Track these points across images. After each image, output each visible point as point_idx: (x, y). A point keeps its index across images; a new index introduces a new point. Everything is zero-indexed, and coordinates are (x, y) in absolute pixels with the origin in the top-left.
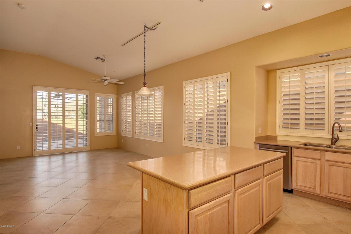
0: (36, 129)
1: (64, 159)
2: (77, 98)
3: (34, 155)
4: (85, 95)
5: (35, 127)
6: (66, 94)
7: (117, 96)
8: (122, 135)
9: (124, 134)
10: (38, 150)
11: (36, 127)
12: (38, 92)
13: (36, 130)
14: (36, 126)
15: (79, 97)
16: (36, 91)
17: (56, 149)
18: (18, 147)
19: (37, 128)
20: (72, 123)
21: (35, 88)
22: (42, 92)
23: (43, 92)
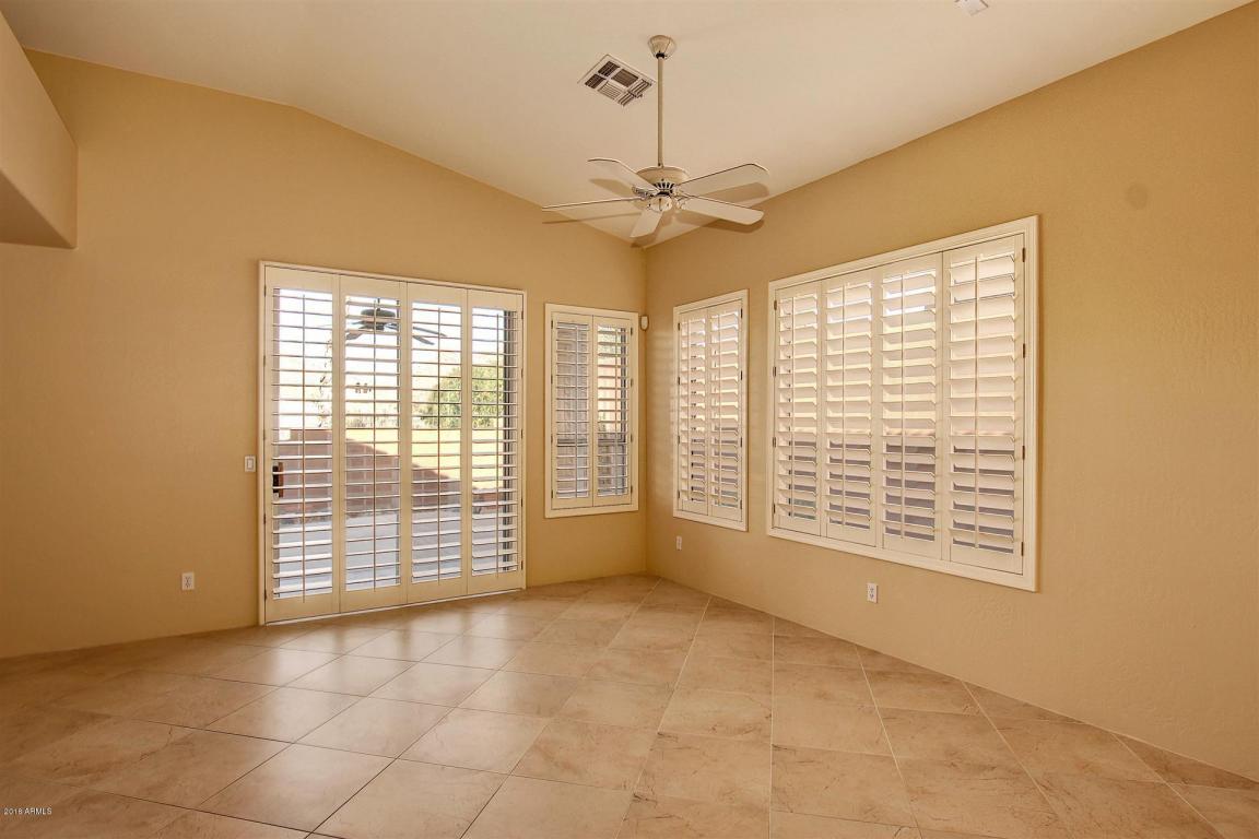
0: (276, 484)
1: (405, 638)
2: (467, 328)
3: (262, 622)
4: (501, 313)
5: (270, 473)
6: (415, 305)
7: (645, 320)
8: (676, 514)
9: (684, 507)
10: (282, 596)
11: (276, 477)
12: (283, 292)
13: (275, 491)
14: (275, 469)
15: (477, 321)
16: (277, 290)
17: (371, 586)
18: (184, 582)
19: (277, 480)
20: (442, 451)
21: (270, 274)
22: (299, 294)
23: (309, 295)
